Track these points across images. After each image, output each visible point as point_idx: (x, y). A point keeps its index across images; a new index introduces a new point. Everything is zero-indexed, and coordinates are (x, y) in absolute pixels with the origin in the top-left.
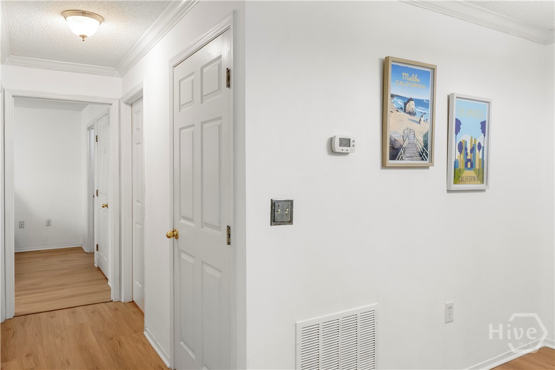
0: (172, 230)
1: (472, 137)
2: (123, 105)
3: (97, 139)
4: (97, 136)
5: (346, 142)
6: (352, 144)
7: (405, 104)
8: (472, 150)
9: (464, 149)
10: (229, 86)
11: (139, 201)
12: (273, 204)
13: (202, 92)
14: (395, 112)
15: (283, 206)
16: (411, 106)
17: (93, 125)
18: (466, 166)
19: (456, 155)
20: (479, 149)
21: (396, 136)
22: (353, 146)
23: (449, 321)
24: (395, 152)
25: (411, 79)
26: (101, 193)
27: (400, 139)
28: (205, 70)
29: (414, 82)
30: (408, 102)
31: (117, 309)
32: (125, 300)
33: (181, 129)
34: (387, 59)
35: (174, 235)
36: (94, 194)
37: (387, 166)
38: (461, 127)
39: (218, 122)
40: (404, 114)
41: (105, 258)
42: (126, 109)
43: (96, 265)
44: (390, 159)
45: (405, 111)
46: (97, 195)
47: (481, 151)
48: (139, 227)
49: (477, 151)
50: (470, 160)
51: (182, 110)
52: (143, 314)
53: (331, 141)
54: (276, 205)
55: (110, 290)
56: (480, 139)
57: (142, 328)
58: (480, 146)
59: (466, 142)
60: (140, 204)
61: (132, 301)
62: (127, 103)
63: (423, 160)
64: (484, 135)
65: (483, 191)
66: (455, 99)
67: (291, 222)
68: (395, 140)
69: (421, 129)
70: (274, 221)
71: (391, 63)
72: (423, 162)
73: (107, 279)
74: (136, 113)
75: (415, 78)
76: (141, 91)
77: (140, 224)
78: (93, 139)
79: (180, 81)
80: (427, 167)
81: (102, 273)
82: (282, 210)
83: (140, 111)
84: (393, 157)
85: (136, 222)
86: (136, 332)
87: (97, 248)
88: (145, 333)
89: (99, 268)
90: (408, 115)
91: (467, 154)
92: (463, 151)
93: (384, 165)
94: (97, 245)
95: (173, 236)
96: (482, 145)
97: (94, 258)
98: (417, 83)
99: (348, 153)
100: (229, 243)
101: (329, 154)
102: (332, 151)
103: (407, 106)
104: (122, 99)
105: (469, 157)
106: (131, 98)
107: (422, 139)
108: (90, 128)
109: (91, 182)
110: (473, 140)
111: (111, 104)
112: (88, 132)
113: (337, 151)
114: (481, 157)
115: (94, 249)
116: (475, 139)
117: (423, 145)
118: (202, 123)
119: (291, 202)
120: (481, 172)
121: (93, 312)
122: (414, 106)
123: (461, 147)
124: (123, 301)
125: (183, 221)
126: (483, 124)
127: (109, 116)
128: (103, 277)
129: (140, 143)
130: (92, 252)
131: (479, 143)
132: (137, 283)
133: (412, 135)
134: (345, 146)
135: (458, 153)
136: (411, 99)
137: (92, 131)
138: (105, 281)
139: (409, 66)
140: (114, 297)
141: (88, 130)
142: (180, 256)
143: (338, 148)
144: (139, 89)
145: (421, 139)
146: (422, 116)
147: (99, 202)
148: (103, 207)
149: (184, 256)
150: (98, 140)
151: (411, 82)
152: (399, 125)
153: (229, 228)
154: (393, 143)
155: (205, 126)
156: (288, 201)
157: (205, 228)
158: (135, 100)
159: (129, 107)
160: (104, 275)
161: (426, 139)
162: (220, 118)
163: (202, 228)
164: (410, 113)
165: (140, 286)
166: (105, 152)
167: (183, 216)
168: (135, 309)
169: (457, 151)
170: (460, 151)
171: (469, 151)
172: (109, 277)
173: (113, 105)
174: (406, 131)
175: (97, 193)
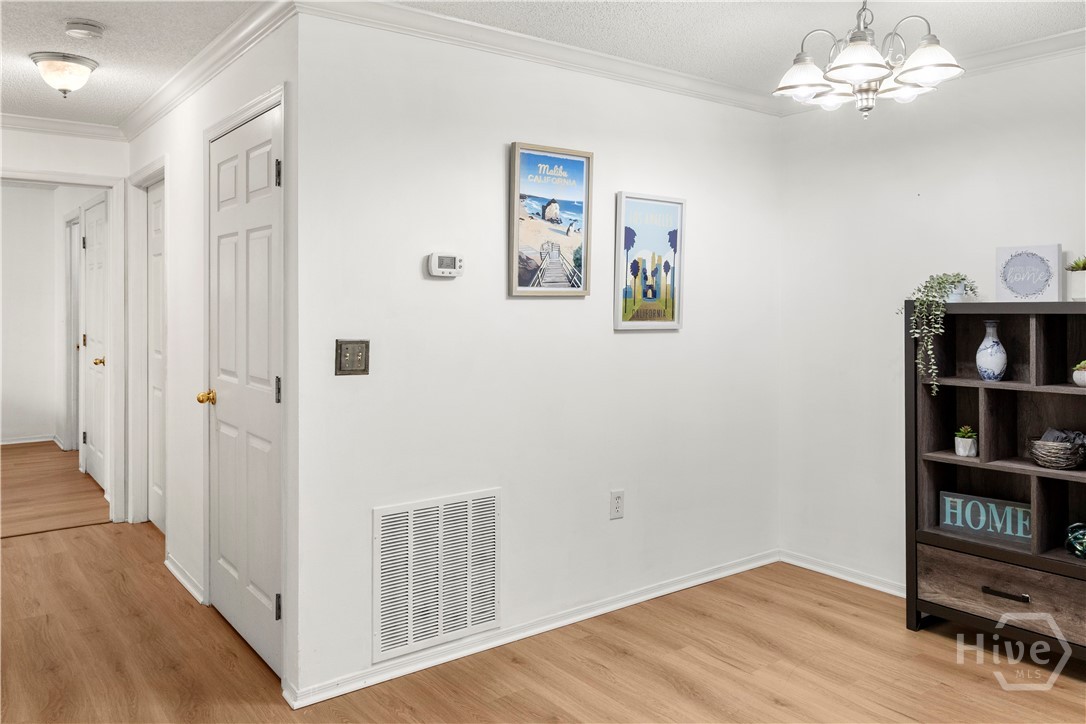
0: (207, 391)
1: (654, 254)
2: (132, 189)
3: (84, 243)
4: (84, 239)
5: (449, 262)
6: (458, 264)
7: (544, 208)
8: (655, 273)
9: (641, 271)
10: (279, 184)
11: (158, 352)
12: (340, 345)
13: (247, 187)
14: (527, 219)
15: (353, 349)
16: (554, 210)
17: (78, 218)
18: (645, 294)
19: (627, 279)
20: (667, 271)
21: (526, 253)
22: (460, 267)
23: (617, 516)
24: (527, 274)
25: (552, 172)
26: (93, 340)
27: (537, 259)
28: (252, 155)
29: (557, 177)
30: (549, 204)
31: (120, 533)
32: (134, 519)
33: (220, 237)
34: (514, 144)
35: (210, 399)
36: (78, 343)
37: (514, 294)
38: (635, 239)
39: (266, 232)
40: (543, 221)
41: (99, 454)
42: (137, 197)
43: (82, 470)
44: (520, 285)
45: (543, 218)
46: (85, 344)
47: (670, 273)
48: (158, 393)
49: (663, 273)
50: (650, 287)
51: (223, 209)
52: (163, 537)
53: (428, 259)
54: (344, 347)
55: (108, 507)
56: (668, 255)
57: (162, 556)
58: (667, 267)
59: (644, 261)
60: (160, 357)
61: (146, 520)
62: (139, 186)
63: (573, 286)
64: (675, 251)
65: (674, 330)
66: (624, 199)
67: (365, 371)
68: (528, 258)
69: (569, 244)
70: (340, 369)
71: (518, 152)
72: (574, 289)
73: (103, 491)
74: (155, 203)
75: (559, 171)
76: (161, 172)
77: (161, 390)
78: (78, 243)
79: (219, 166)
80: (582, 297)
81: (95, 481)
82: (353, 355)
83: (160, 201)
84: (523, 282)
85: (154, 388)
86: (151, 562)
87: (85, 438)
88: (167, 562)
89: (88, 475)
90: (549, 223)
91: (646, 278)
92: (640, 273)
93: (510, 294)
94: (84, 433)
95: (208, 399)
96: (672, 265)
97: (78, 459)
98: (563, 177)
99: (454, 277)
100: (278, 401)
101: (425, 278)
102: (428, 274)
103: (547, 210)
104: (130, 178)
105: (650, 282)
106: (146, 179)
107: (572, 257)
108: (71, 223)
109: (72, 320)
110: (656, 258)
111: (111, 188)
112: (68, 229)
113: (434, 274)
114: (669, 282)
115: (77, 444)
116: (660, 257)
117: (573, 264)
118: (249, 232)
119: (366, 344)
120: (670, 304)
121: (77, 538)
122: (558, 211)
123: (635, 268)
124: (130, 521)
125: (224, 377)
126: (673, 237)
127: (106, 205)
128: (95, 488)
129: (160, 254)
130: (74, 448)
131: (667, 263)
132: (154, 489)
133: (555, 252)
134: (448, 267)
135: (631, 277)
136: (553, 201)
137: (76, 228)
138: (99, 494)
139: (549, 155)
140: (114, 515)
141: (67, 226)
142: (218, 430)
143: (436, 270)
144: (158, 167)
145: (570, 258)
146: (571, 225)
147: (87, 356)
148: (96, 364)
149: (224, 429)
150: (87, 245)
151: (552, 176)
152: (533, 238)
153: (278, 380)
154: (524, 261)
155: (252, 235)
156: (362, 342)
157: (252, 383)
158: (152, 183)
159: (142, 193)
160: (97, 485)
161: (578, 256)
162: (270, 227)
163: (248, 383)
164: (551, 221)
165: (160, 492)
166: (99, 268)
167: (222, 370)
168: (151, 533)
169: (629, 273)
170: (635, 274)
171: (649, 274)
172: (107, 484)
173: (114, 188)
174: (545, 246)
175: (85, 340)
